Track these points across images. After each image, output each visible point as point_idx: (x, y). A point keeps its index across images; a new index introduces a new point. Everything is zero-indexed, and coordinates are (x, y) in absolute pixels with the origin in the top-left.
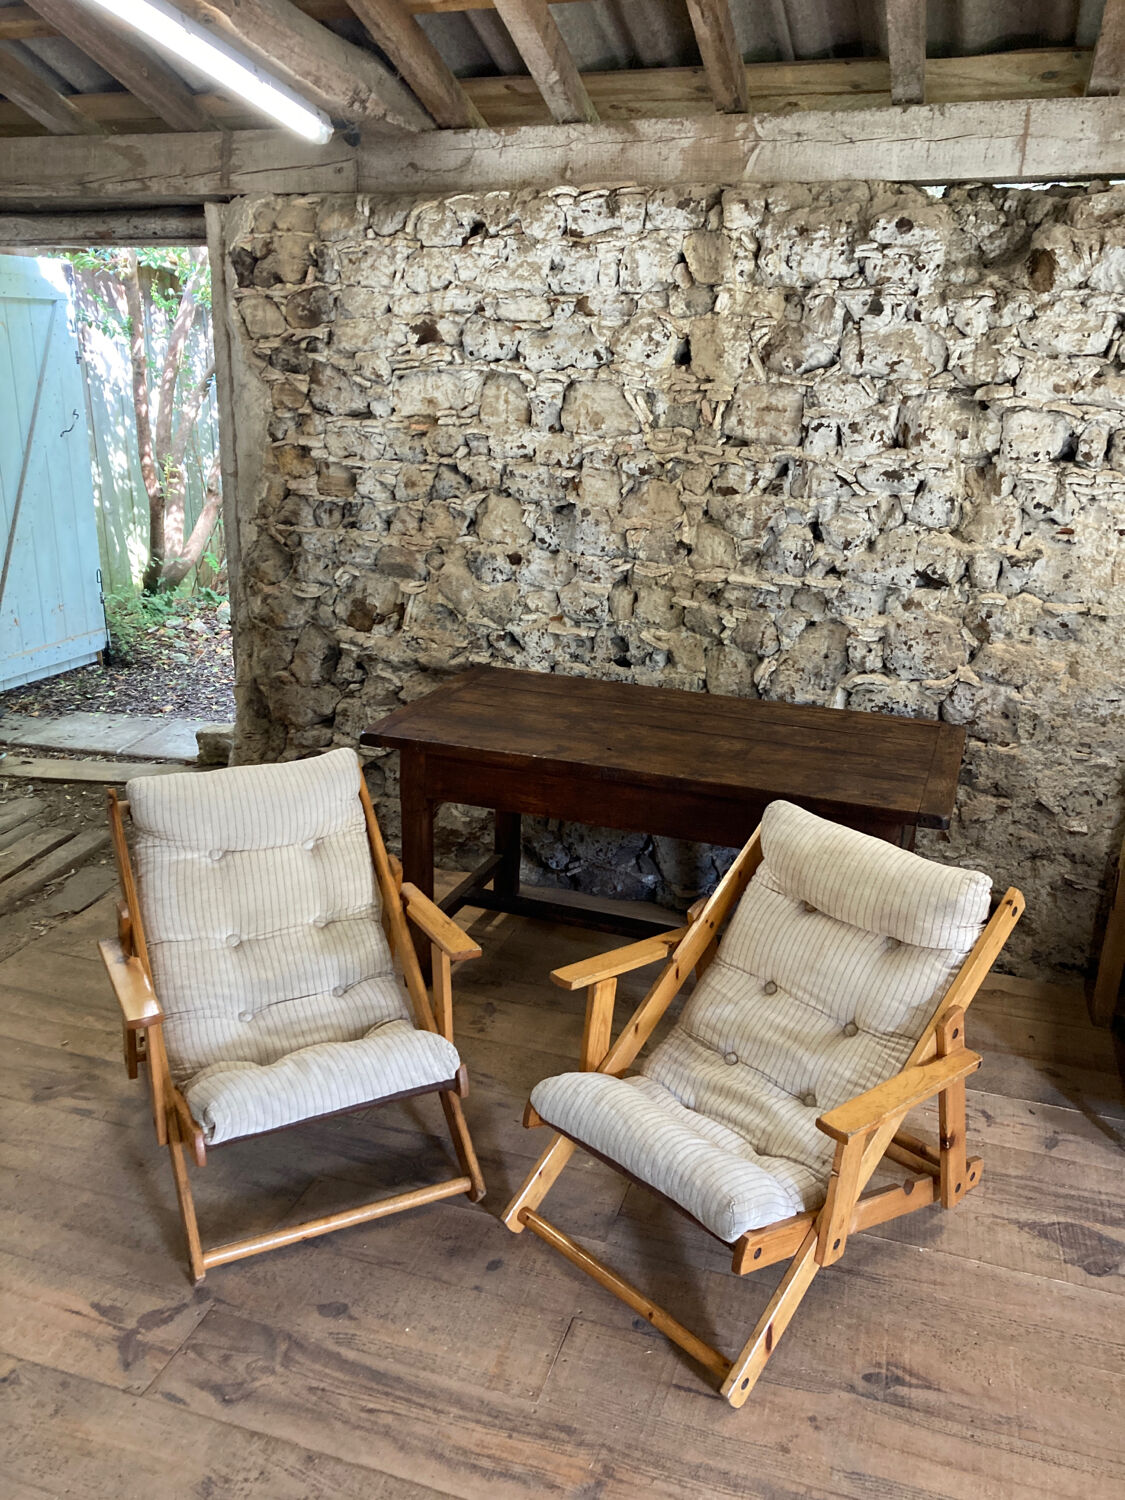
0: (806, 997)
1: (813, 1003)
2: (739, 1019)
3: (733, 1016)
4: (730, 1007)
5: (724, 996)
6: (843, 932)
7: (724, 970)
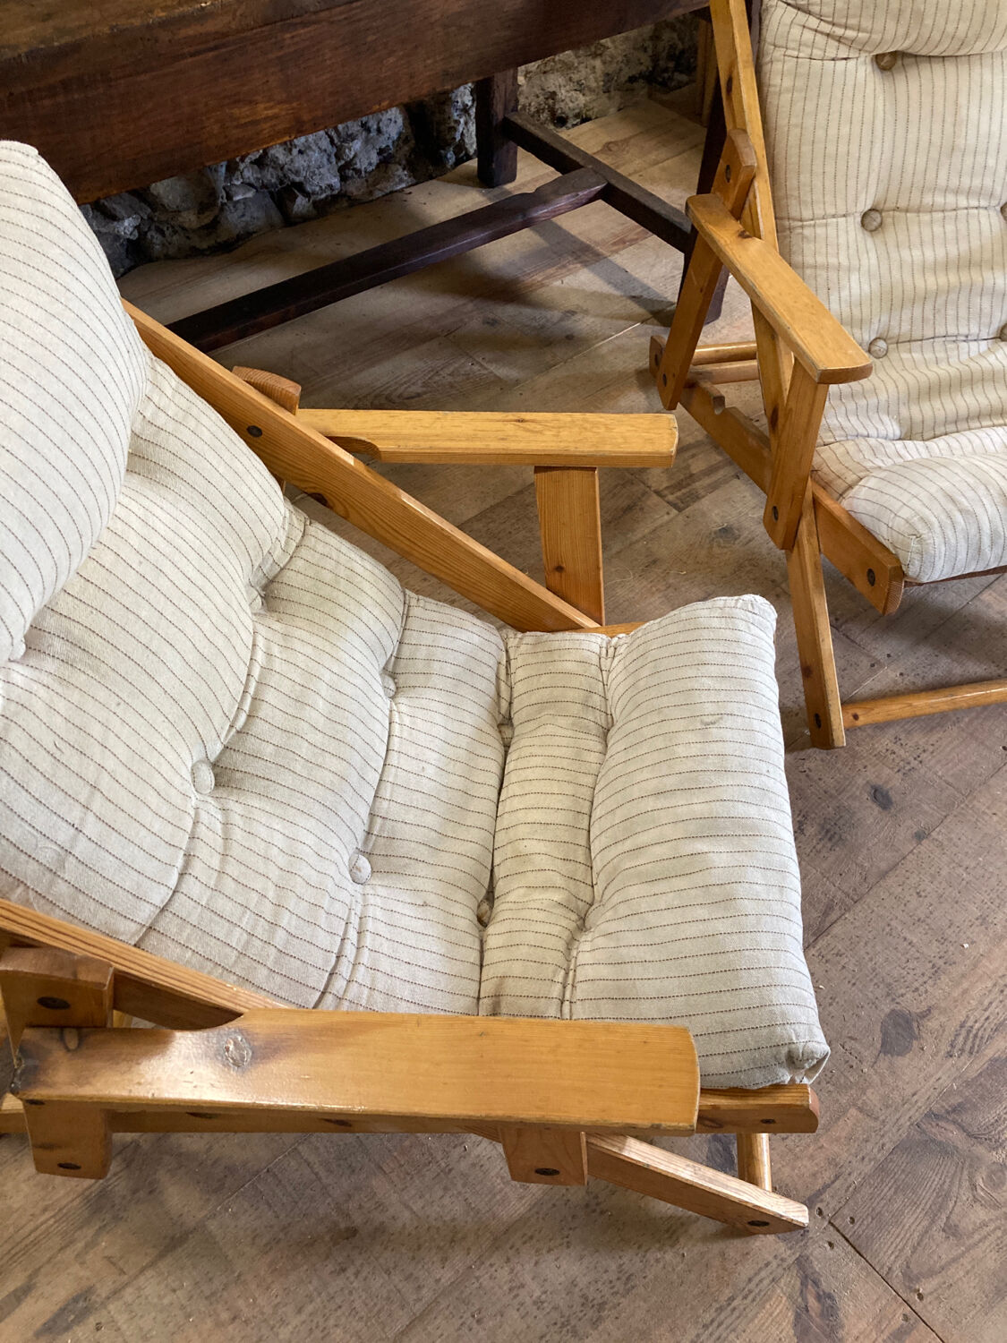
0: (951, 199)
1: (963, 202)
2: (875, 285)
3: (866, 288)
4: (854, 277)
5: (839, 268)
6: (964, 69)
7: (807, 232)
